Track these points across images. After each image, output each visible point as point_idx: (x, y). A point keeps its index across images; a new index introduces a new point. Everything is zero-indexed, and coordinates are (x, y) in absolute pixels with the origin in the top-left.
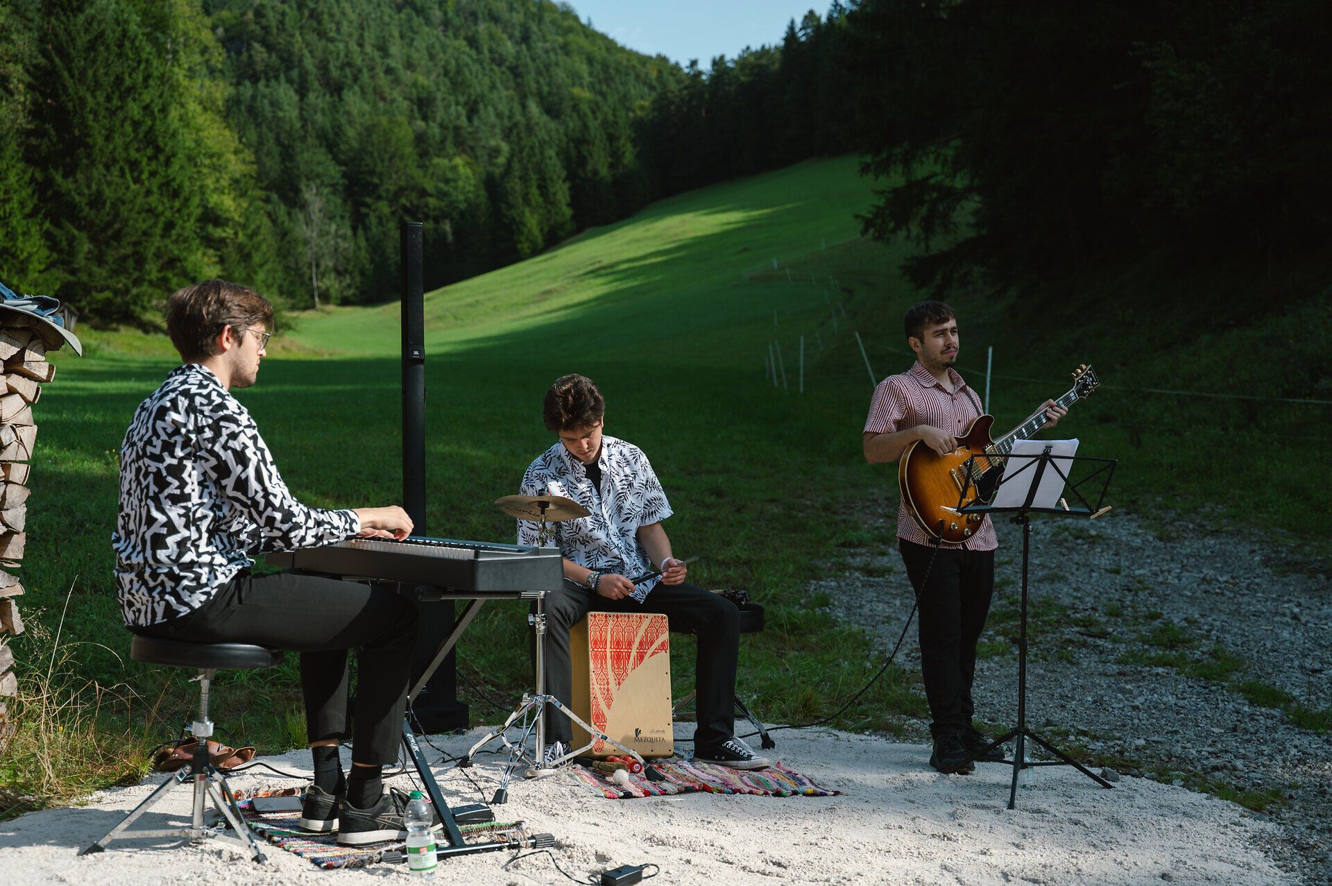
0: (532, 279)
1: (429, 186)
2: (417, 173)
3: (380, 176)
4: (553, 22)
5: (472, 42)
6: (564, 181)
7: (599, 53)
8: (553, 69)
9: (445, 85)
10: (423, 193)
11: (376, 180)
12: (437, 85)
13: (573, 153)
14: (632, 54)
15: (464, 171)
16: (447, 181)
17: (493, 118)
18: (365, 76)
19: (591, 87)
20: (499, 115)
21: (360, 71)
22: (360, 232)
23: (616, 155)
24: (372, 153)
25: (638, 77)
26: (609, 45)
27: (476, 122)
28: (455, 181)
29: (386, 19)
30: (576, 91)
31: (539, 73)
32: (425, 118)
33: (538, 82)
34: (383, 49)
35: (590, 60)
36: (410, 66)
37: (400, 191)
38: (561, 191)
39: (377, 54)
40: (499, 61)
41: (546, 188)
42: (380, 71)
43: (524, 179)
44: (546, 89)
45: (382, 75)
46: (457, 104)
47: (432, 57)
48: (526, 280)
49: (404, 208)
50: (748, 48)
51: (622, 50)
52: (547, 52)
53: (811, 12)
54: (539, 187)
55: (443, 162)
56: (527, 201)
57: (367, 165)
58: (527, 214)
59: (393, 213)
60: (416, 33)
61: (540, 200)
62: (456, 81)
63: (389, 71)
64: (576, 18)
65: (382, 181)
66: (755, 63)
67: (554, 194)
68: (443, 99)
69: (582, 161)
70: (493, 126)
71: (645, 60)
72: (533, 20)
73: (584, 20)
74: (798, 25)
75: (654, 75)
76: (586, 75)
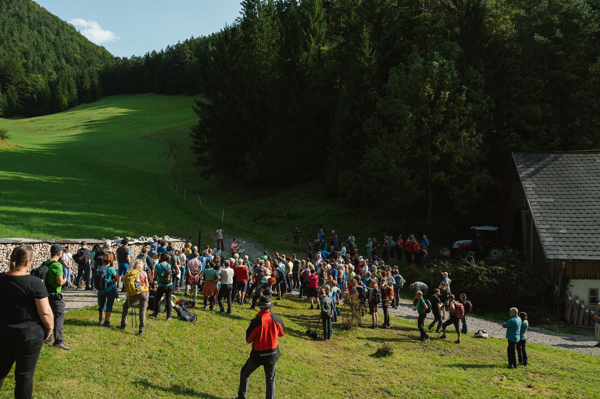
0: (69, 120)
1: (29, 82)
2: (25, 78)
3: (12, 77)
4: (67, 30)
5: (40, 32)
6: (76, 89)
7: (83, 43)
8: (68, 47)
9: (33, 49)
10: (27, 85)
11: (10, 78)
12: (31, 48)
13: (79, 80)
14: (93, 45)
15: (41, 79)
16: (35, 82)
17: (50, 63)
18: (5, 42)
19: (80, 54)
20: (52, 62)
21: (3, 40)
22: (5, 94)
23: (92, 82)
24: (9, 69)
25: (95, 53)
26: (86, 40)
27: (45, 63)
28: (38, 82)
29: (12, 23)
30: (76, 55)
31: (63, 46)
32: (26, 58)
33: (63, 50)
34: (11, 33)
35: (80, 46)
36: (21, 40)
37: (19, 83)
38: (75, 91)
39: (9, 35)
40: (49, 40)
41: (70, 90)
42: (11, 41)
43: (63, 86)
44: (65, 53)
45: (11, 42)
46: (37, 55)
47: (28, 38)
48: (67, 120)
49: (20, 88)
50: (134, 55)
51: (90, 43)
52: (65, 40)
53: (154, 51)
54: (68, 89)
55: (34, 75)
56: (64, 93)
57: (8, 73)
58: (64, 97)
59: (16, 89)
60: (23, 29)
61: (68, 93)
62: (37, 49)
63: (14, 41)
64: (75, 29)
65: (13, 79)
66: (136, 61)
67: (73, 92)
68: (32, 53)
69: (82, 83)
70: (50, 65)
71: (97, 47)
72: (61, 28)
73: (77, 31)
74: (150, 54)
75: (101, 53)
76: (78, 50)
